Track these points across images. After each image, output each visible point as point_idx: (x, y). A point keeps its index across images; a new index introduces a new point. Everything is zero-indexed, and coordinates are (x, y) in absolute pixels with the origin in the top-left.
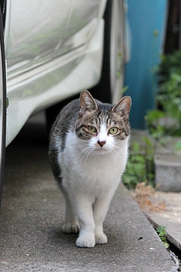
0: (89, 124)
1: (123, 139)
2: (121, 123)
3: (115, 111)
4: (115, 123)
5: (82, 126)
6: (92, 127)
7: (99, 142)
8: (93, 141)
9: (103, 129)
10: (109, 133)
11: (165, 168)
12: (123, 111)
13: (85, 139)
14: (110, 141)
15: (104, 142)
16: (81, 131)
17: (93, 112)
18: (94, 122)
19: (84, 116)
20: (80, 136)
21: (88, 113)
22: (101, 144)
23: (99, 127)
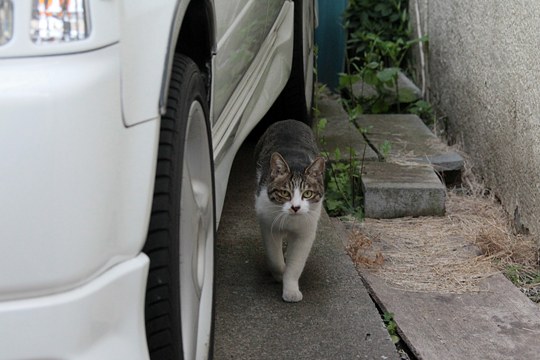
0: (282, 188)
1: (317, 201)
2: (315, 185)
3: (308, 173)
4: (309, 186)
5: (275, 190)
6: (285, 192)
7: (293, 208)
8: (287, 206)
9: (297, 194)
10: (303, 197)
11: (376, 190)
12: (317, 172)
13: (279, 204)
14: (304, 205)
15: (299, 208)
16: (274, 195)
17: (285, 175)
18: (287, 186)
19: (276, 179)
20: (273, 199)
21: (280, 176)
22: (295, 209)
23: (293, 192)
